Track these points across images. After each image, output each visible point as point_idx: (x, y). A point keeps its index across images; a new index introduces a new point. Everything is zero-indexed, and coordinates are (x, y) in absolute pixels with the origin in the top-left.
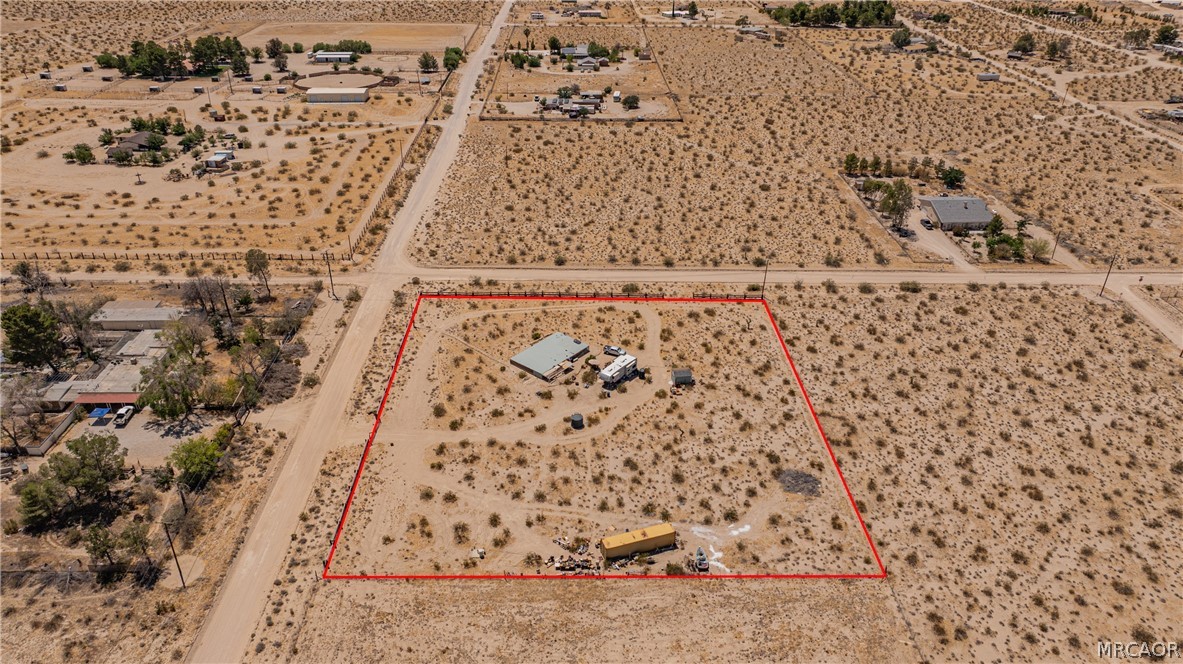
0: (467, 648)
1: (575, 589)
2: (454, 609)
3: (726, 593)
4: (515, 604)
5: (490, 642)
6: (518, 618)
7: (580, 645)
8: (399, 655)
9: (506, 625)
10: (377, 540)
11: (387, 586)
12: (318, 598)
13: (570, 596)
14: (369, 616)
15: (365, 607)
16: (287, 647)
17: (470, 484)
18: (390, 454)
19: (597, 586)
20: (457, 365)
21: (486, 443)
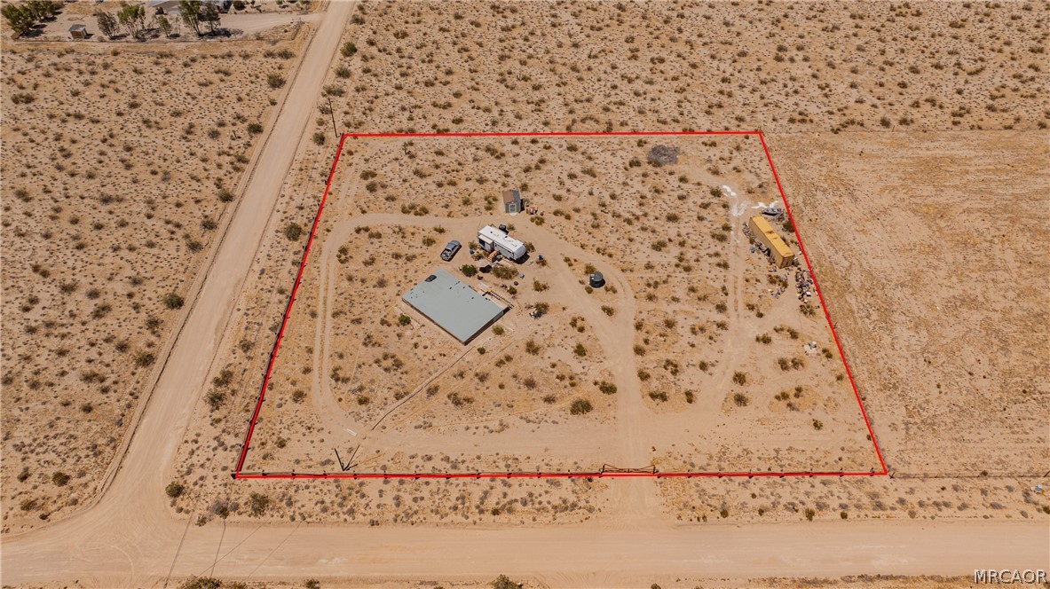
0: (918, 348)
1: (828, 284)
2: (881, 362)
3: (801, 205)
4: (859, 321)
5: (906, 335)
6: (873, 318)
7: (884, 281)
8: (946, 393)
9: (884, 325)
10: (818, 436)
11: (873, 413)
12: (914, 470)
13: (837, 288)
14: (916, 423)
15: (907, 429)
16: (983, 483)
17: (713, 365)
18: (672, 449)
19: (820, 272)
20: (469, 400)
21: (639, 357)
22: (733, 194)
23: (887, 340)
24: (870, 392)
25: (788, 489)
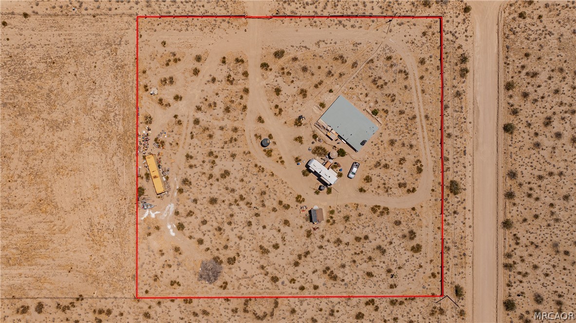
0: (96, 92)
1: (131, 141)
2: (119, 84)
3: (127, 215)
4: (121, 112)
5: (99, 102)
6: (113, 114)
7: (97, 143)
8: (93, 63)
9: (109, 109)
10: (165, 38)
11: (134, 49)
12: (126, 18)
13: (126, 138)
14: (115, 45)
15: (120, 41)
17: (208, 81)
18: (237, 31)
19: (132, 152)
20: (336, 59)
21: (247, 87)
22: (169, 227)
23: (110, 99)
24: (131, 64)
25: (187, 10)
